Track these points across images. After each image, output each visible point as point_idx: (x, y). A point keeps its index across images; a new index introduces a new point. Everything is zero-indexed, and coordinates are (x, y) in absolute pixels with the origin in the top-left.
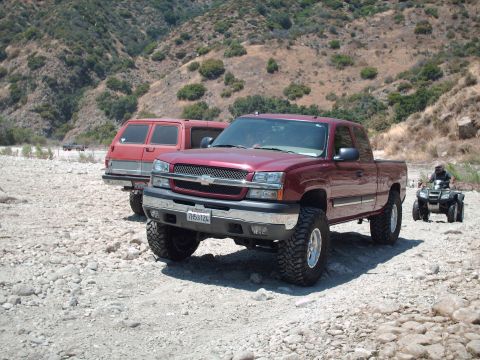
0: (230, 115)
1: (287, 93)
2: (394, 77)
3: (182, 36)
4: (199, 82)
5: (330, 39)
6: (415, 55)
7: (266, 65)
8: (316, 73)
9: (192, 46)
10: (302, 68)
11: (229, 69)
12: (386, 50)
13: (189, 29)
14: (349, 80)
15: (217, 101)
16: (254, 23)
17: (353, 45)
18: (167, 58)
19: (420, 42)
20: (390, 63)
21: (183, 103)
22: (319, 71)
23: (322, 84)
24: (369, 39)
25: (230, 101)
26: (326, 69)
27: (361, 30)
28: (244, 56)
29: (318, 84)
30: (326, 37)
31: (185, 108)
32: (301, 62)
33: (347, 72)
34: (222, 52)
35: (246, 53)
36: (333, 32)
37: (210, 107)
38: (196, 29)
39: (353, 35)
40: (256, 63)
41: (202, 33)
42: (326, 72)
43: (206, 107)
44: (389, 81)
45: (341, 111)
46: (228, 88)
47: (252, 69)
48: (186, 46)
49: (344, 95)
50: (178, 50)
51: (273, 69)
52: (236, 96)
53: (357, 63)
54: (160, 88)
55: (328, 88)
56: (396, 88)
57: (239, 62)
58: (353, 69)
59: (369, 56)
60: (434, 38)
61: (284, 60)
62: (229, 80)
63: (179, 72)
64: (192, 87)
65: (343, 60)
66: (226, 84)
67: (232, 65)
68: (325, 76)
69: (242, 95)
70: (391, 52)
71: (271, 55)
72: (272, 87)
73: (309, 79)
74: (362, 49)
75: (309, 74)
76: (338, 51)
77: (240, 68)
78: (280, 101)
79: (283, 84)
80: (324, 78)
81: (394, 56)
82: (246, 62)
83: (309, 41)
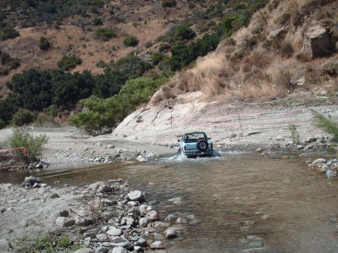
0: (9, 91)
1: (60, 65)
2: (152, 42)
5: (93, 17)
6: (166, 23)
7: (39, 43)
8: (85, 46)
10: (71, 43)
11: (5, 50)
12: (141, 22)
14: (114, 49)
16: (25, 13)
17: (114, 21)
19: (168, 13)
20: (147, 31)
22: (87, 44)
23: (91, 54)
24: (126, 15)
25: (9, 78)
26: (93, 42)
27: (118, 9)
28: (17, 38)
29: (88, 55)
30: (89, 16)
32: (70, 38)
33: (111, 43)
35: (19, 35)
36: (94, 11)
39: (112, 13)
40: (29, 42)
42: (93, 45)
44: (149, 45)
45: (114, 73)
46: (5, 67)
47: (25, 47)
49: (112, 61)
51: (46, 46)
52: (13, 73)
53: (119, 34)
55: (97, 57)
56: (157, 50)
57: (12, 44)
58: (117, 39)
59: (128, 28)
60: (179, 9)
61: (55, 38)
62: (6, 59)
65: (107, 33)
66: (3, 63)
67: (8, 47)
68: (93, 47)
69: (19, 71)
70: (145, 23)
71: (42, 35)
72: (46, 61)
73: (79, 51)
74: (121, 23)
75: (78, 47)
76: (101, 27)
77: (15, 49)
78: (54, 72)
79: (56, 58)
80: (92, 49)
81: (148, 26)
82: (19, 42)
83: (75, 21)
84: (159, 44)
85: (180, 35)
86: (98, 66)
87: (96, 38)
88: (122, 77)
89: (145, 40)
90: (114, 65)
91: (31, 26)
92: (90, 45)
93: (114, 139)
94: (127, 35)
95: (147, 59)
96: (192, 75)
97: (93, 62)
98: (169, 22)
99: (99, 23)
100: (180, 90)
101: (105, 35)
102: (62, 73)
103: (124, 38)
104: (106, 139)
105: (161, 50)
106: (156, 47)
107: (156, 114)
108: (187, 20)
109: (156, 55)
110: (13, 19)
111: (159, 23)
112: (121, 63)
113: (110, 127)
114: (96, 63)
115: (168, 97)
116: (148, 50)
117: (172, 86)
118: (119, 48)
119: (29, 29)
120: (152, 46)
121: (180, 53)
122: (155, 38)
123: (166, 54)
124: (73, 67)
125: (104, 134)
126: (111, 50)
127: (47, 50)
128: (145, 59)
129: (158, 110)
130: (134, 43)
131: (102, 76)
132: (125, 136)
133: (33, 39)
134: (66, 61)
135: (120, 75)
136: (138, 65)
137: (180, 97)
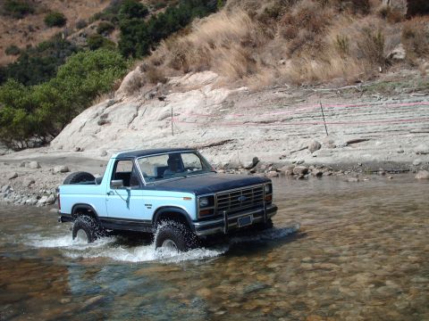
84: (97, 23)
85: (126, 11)
86: (8, 52)
87: (5, 14)
88: (45, 68)
89: (76, 18)
90: (33, 51)
93: (57, 155)
94: (50, 11)
95: (80, 42)
96: (190, 44)
97: (2, 47)
100: (172, 70)
101: (17, 10)
103: (45, 15)
104: (42, 155)
105: (100, 32)
106: (92, 28)
107: (135, 110)
109: (94, 38)
112: (42, 48)
113: (44, 135)
114: (5, 49)
115: (154, 80)
116: (81, 31)
117: (157, 64)
118: (38, 28)
120: (86, 26)
121: (135, 31)
122: (92, 15)
123: (107, 37)
125: (34, 147)
126: (27, 31)
128: (77, 44)
129: (138, 104)
130: (60, 22)
131: (15, 65)
132: (79, 150)
135: (43, 64)
136: (67, 51)
137: (174, 80)
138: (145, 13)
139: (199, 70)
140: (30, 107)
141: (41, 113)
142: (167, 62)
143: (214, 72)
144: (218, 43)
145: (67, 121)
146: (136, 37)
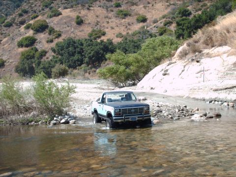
0: (53, 54)
1: (90, 35)
2: (158, 19)
3: (22, 11)
4: (31, 35)
5: (114, 1)
6: (168, 6)
7: (75, 20)
8: (108, 22)
9: (29, 16)
10: (98, 20)
11: (51, 25)
12: (149, 5)
13: (27, 7)
14: (129, 25)
15: (44, 46)
17: (129, 4)
18: (14, 25)
20: (153, 11)
21: (21, 50)
22: (110, 21)
23: (112, 28)
25: (53, 45)
26: (114, 19)
28: (60, 16)
29: (110, 29)
31: (22, 53)
32: (97, 16)
33: (128, 20)
34: (46, 16)
35: (61, 14)
37: (39, 50)
38: (31, 6)
40: (68, 19)
41: (35, 9)
42: (114, 21)
43: (36, 50)
44: (155, 22)
45: (130, 41)
46: (51, 37)
47: (66, 23)
48: (25, 17)
49: (128, 33)
50: (20, 19)
51: (80, 22)
52: (56, 41)
53: (133, 14)
54: (7, 42)
55: (117, 30)
56: (162, 24)
57: (56, 20)
58: (131, 18)
59: (140, 9)
61: (87, 16)
62: (52, 31)
63: (19, 31)
64: (26, 39)
65: (124, 13)
66: (50, 34)
67: (53, 22)
68: (114, 23)
69: (60, 40)
70: (153, 6)
71: (78, 14)
72: (80, 33)
73: (104, 26)
74: (135, 6)
75: (103, 23)
76: (120, 9)
77: (58, 24)
78: (86, 40)
79: (88, 31)
80: (113, 25)
81: (155, 7)
82: (61, 19)
83: (101, 4)
84: (163, 20)
85: (179, 13)
86: (117, 36)
87: (116, 17)
88: (136, 44)
89: (152, 17)
90: (130, 36)
91: (70, 8)
92: (112, 22)
93: (140, 91)
94: (139, 14)
95: (154, 31)
96: (215, 31)
97: (114, 34)
98: (171, 4)
99: (118, 6)
100: (205, 45)
101: (122, 14)
102: (91, 41)
103: (136, 16)
105: (165, 25)
106: (161, 23)
107: (183, 67)
108: (184, 3)
109: (162, 28)
110: (58, 4)
111: (163, 5)
112: (134, 35)
113: (134, 80)
114: (116, 35)
115: (194, 51)
116: (155, 25)
117: (196, 42)
118: (133, 24)
119: (69, 9)
120: (157, 22)
121: (184, 24)
122: (161, 16)
123: (169, 28)
124: (99, 37)
125: (129, 86)
126: (127, 25)
127: (81, 25)
128: (153, 32)
129: (185, 64)
130: (144, 20)
131: (121, 43)
132: (152, 88)
133: (72, 17)
134: (94, 33)
135: (135, 43)
136: (147, 35)
137: (205, 51)
138: (190, 14)
139: (220, 45)
140: (127, 65)
141: (133, 68)
142: (202, 41)
143: (229, 46)
144: (232, 30)
145: (146, 73)
146: (184, 27)
